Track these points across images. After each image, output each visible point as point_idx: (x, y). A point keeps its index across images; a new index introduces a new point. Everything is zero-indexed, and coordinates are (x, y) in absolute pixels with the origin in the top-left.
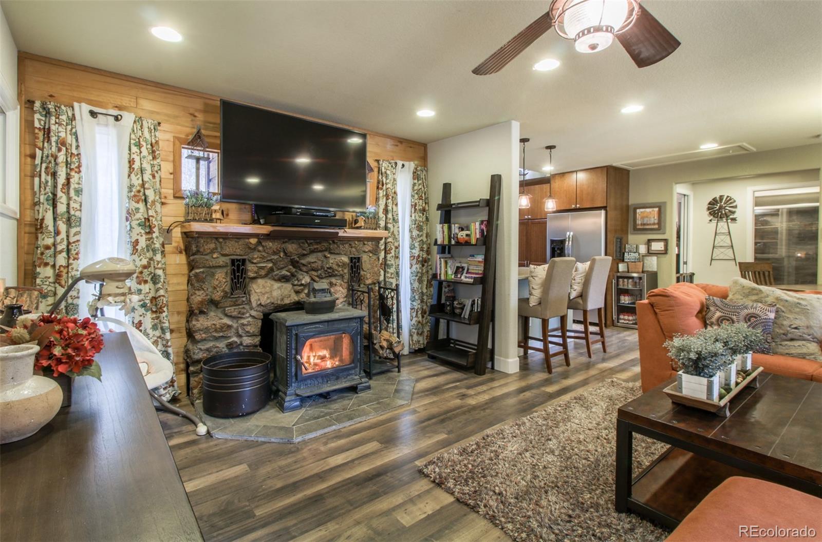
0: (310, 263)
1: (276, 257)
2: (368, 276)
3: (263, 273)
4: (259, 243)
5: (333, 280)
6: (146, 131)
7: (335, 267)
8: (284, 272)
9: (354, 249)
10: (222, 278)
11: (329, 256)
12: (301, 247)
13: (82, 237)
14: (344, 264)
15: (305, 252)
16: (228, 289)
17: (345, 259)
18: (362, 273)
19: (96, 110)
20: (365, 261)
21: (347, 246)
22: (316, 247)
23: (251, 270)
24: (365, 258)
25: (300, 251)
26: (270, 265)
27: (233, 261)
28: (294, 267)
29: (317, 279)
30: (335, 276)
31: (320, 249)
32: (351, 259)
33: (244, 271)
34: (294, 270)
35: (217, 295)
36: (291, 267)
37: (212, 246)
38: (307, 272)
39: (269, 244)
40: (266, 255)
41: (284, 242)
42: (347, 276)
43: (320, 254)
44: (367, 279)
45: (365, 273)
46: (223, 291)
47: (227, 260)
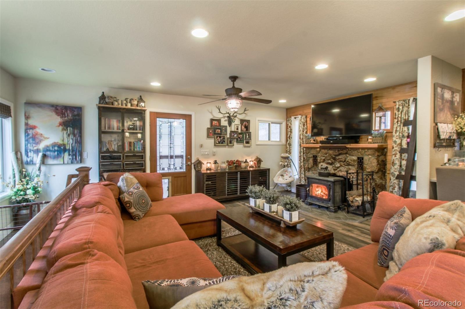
0: (339, 159)
1: (326, 155)
2: (368, 167)
3: (322, 160)
4: (320, 151)
5: (350, 167)
6: (303, 119)
7: (350, 161)
8: (330, 161)
9: (359, 153)
10: (311, 161)
11: (348, 156)
12: (335, 152)
13: (292, 149)
14: (354, 161)
15: (337, 154)
16: (312, 165)
17: (355, 158)
18: (364, 165)
19: (296, 117)
20: (366, 160)
21: (356, 152)
22: (341, 152)
23: (319, 159)
24: (366, 158)
25: (335, 153)
26: (323, 158)
27: (313, 156)
28: (334, 160)
29: (343, 165)
30: (351, 165)
31: (343, 153)
32: (358, 158)
33: (317, 160)
34: (334, 161)
35: (310, 166)
36: (332, 159)
37: (308, 151)
38: (339, 162)
39: (323, 151)
40: (322, 154)
41: (328, 150)
42: (356, 166)
43: (344, 155)
44: (368, 169)
45: (366, 166)
46: (311, 165)
47: (312, 155)
